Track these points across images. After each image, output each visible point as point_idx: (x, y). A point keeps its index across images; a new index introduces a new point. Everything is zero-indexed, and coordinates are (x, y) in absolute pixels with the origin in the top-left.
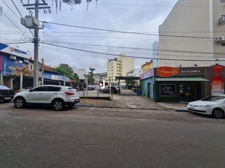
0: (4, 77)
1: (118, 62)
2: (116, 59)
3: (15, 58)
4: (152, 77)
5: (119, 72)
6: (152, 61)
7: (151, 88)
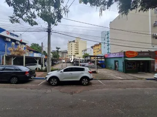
0: (6, 57)
1: (76, 43)
2: (74, 41)
3: (10, 40)
4: (121, 57)
5: (76, 50)
6: (100, 44)
7: (118, 64)
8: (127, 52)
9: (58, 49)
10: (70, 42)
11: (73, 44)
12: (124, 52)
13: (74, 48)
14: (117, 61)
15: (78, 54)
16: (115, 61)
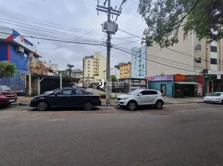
1: (94, 60)
2: (92, 57)
4: (170, 81)
5: (95, 71)
6: (129, 63)
7: (165, 88)
8: (177, 75)
9: (71, 66)
10: (86, 58)
11: (92, 60)
12: (174, 75)
13: (92, 67)
14: (165, 85)
15: (98, 75)
16: (162, 85)
